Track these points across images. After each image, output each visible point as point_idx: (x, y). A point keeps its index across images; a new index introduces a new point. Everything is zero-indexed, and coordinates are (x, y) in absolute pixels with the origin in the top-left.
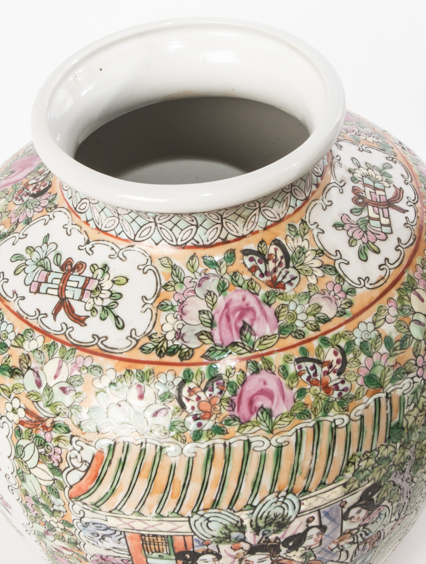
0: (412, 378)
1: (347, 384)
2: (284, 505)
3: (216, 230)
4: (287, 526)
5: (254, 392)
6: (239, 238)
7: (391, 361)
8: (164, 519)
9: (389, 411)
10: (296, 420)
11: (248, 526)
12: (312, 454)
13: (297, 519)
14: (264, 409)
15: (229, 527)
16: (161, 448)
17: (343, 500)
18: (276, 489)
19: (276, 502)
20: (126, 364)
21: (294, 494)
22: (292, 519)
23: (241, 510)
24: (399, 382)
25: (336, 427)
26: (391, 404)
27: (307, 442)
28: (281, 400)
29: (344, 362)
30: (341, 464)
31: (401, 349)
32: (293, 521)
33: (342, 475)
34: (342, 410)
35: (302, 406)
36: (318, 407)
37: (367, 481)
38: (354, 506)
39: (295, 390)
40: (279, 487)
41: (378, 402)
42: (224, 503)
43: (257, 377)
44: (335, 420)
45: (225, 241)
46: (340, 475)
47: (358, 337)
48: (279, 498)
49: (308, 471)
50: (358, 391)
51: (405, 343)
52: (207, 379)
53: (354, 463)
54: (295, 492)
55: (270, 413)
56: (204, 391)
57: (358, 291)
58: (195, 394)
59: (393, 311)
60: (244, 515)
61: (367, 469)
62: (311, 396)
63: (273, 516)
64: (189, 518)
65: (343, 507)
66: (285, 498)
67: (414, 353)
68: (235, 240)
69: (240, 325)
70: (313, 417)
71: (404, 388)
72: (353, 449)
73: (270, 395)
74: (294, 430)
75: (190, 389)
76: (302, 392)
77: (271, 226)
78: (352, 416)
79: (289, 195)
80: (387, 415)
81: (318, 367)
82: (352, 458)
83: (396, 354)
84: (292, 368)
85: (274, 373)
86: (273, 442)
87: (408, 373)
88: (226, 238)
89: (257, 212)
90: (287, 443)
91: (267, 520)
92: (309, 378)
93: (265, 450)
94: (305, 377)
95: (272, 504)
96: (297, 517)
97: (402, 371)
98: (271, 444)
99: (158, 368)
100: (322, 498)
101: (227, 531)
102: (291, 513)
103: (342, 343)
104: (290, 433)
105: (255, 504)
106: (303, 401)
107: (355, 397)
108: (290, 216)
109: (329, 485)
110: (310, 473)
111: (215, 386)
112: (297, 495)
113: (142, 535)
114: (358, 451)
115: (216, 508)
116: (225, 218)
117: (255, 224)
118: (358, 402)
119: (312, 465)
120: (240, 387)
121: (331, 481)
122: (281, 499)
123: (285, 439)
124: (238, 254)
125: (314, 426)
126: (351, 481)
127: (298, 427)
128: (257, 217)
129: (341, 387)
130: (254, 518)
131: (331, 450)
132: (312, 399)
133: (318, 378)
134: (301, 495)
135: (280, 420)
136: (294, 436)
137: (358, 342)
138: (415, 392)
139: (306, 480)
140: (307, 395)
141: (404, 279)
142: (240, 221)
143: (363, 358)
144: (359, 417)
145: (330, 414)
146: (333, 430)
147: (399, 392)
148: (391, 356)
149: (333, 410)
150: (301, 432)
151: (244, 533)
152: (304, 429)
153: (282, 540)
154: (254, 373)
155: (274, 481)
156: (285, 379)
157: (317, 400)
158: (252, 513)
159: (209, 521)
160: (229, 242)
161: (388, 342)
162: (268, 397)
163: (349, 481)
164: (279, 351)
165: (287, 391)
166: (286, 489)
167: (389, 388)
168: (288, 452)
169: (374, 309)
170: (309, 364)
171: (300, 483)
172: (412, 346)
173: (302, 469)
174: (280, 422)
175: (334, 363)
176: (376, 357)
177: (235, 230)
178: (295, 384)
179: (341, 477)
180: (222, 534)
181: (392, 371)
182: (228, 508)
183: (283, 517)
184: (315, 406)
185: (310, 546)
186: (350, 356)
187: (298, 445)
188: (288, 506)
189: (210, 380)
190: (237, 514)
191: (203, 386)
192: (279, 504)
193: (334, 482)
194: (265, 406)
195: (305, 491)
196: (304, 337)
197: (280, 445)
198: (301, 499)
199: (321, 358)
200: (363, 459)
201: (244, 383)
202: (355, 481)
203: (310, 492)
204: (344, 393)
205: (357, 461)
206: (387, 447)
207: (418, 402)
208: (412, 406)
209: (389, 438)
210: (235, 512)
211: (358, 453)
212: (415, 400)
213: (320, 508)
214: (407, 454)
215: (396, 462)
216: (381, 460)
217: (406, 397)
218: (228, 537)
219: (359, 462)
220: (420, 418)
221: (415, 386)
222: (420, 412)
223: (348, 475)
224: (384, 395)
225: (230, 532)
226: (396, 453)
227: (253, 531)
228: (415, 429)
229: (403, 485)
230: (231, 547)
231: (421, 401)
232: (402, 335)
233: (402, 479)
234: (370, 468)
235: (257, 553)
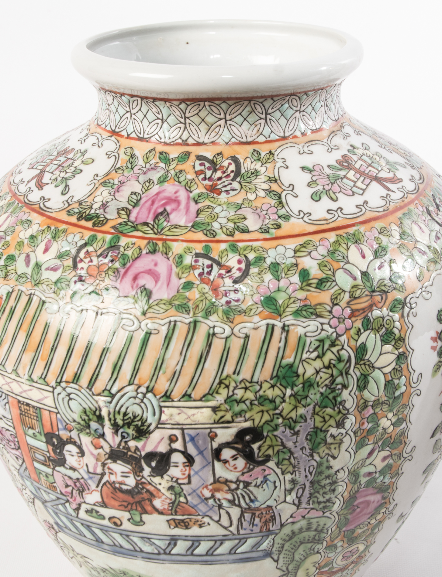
0: (322, 324)
1: (239, 295)
2: (142, 405)
3: (179, 129)
4: (147, 435)
5: (142, 270)
6: (198, 144)
7: (301, 295)
8: (35, 384)
9: (282, 344)
10: (173, 311)
11: (106, 419)
12: (181, 354)
13: (157, 430)
14: (145, 289)
15: (88, 413)
16: (44, 302)
17: (213, 430)
18: (136, 382)
19: (135, 398)
20: (49, 221)
21: (155, 396)
22: (152, 428)
23: (99, 395)
24: (304, 320)
25: (214, 334)
26: (286, 338)
27: (177, 339)
28: (165, 286)
29: (245, 273)
30: (212, 380)
31: (316, 288)
32: (153, 431)
33: (212, 395)
34: (225, 319)
35: (183, 299)
36: (200, 306)
37: (243, 419)
38: (228, 445)
39: (183, 281)
40: (140, 379)
41: (271, 329)
42: (84, 381)
43: (151, 257)
44: (214, 327)
45: (185, 143)
46: (208, 394)
47: (271, 257)
48: (138, 394)
49: (173, 372)
50: (251, 307)
51: (324, 284)
52: (106, 247)
53: (227, 387)
54: (156, 393)
55: (149, 294)
56: (98, 257)
57: (292, 220)
58: (90, 257)
59: (323, 250)
60: (102, 400)
61: (244, 402)
62: (197, 292)
63: (130, 415)
64: (54, 388)
65: (212, 439)
66: (144, 396)
67: (331, 299)
68: (194, 145)
69: (160, 210)
70: (191, 314)
71: (308, 329)
72: (229, 369)
73: (156, 277)
74: (167, 320)
75: (87, 251)
76: (188, 285)
77: (235, 144)
78: (236, 330)
79: (263, 121)
80: (279, 348)
82: (225, 379)
83: (309, 291)
84: (188, 260)
85: (168, 259)
86: (143, 325)
87: (318, 316)
88: (186, 140)
89: (222, 122)
90: (156, 332)
91: (126, 418)
92: (201, 275)
93: (133, 331)
94: (197, 272)
95: (130, 398)
96: (157, 427)
97: (311, 310)
98: (140, 327)
99: (71, 229)
100: (186, 414)
101: (86, 418)
102: (151, 420)
103: (251, 256)
104: (162, 322)
105: (113, 391)
106: (187, 294)
107: (245, 312)
108: (258, 143)
109: (195, 401)
110: (175, 377)
111: (110, 254)
112: (158, 397)
113: (19, 402)
114: (234, 373)
115: (76, 384)
116: (188, 118)
117: (218, 136)
118: (246, 318)
119: (178, 368)
120: (131, 261)
121: (198, 397)
122: (140, 396)
123: (156, 326)
124: (193, 157)
125: (190, 323)
126: (223, 408)
127: (172, 319)
128: (222, 129)
129: (233, 295)
130: (112, 411)
131: (202, 358)
132: (197, 296)
133: (211, 278)
134: (162, 400)
135: (157, 305)
136: (167, 325)
137: (269, 261)
138: (322, 341)
139: (169, 382)
140: (193, 290)
141: (351, 230)
142: (203, 127)
143: (268, 277)
144: (244, 336)
145: (210, 318)
146: (211, 336)
147: (300, 331)
148: (301, 289)
149: (215, 315)
150: (175, 325)
151: (103, 426)
152: (178, 323)
153: (143, 454)
154: (150, 252)
155: (136, 371)
156: (177, 267)
157: (202, 298)
158: (110, 402)
159: (70, 399)
160: (188, 145)
161: (304, 274)
162: (154, 278)
163: (219, 407)
164: (183, 241)
165: (174, 278)
166: (146, 385)
167: (289, 320)
168: (156, 341)
169: (302, 240)
170: (208, 262)
171: (162, 385)
172: (332, 291)
173: (166, 368)
174: (156, 307)
175: (234, 271)
176: (283, 283)
177: (196, 135)
178: (184, 275)
179: (209, 397)
180: (83, 420)
181: (298, 305)
182: (87, 388)
183: (143, 421)
184: (197, 303)
185: (178, 479)
186: (254, 270)
187: (168, 339)
188: (147, 408)
189: (108, 248)
190: (95, 397)
191: (99, 252)
192: (138, 401)
193: (201, 400)
194: (147, 287)
195: (167, 396)
196: (214, 237)
197: (149, 331)
198: (163, 404)
199: (223, 261)
200: (240, 387)
201: (136, 258)
202: (227, 411)
203: (173, 401)
204: (233, 303)
205: (233, 384)
206: (273, 386)
207: (324, 354)
208: (315, 354)
209: (277, 376)
210: (94, 395)
211: (235, 377)
212: (320, 349)
213: (184, 427)
214: (301, 411)
215: (284, 413)
216: (262, 400)
217: (308, 340)
218: (88, 427)
219: (235, 388)
220: (324, 376)
221: (324, 334)
222: (325, 367)
223: (220, 399)
224: (280, 325)
225: (90, 420)
226: (284, 401)
227: (112, 427)
228: (315, 386)
229: (298, 453)
230: (92, 442)
231: (329, 356)
232: (324, 276)
233: (295, 443)
234: (248, 402)
235: (119, 462)
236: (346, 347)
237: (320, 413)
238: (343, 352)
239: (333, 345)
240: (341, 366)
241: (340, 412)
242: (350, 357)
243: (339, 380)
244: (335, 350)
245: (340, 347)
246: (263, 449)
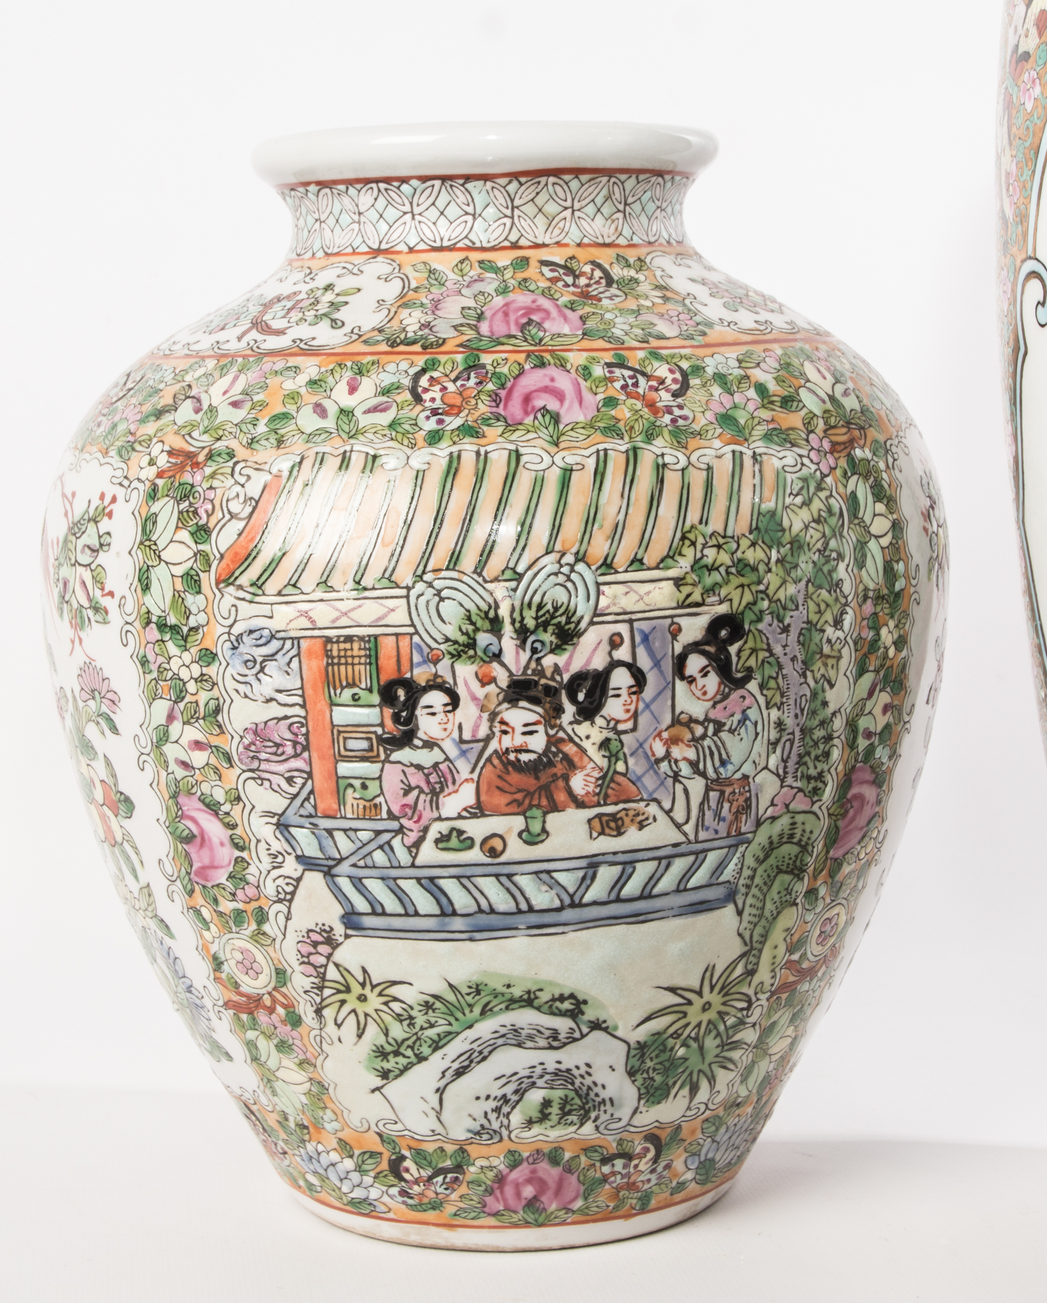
0: (801, 456)
1: (685, 412)
2: (569, 585)
3: (502, 227)
4: (575, 640)
5: (533, 388)
6: (537, 246)
7: (765, 415)
8: (367, 594)
9: (757, 482)
10: (598, 436)
11: (507, 621)
12: (622, 496)
13: (592, 628)
14: (548, 411)
15: (474, 618)
16: (375, 457)
17: (676, 620)
18: (558, 547)
19: (556, 574)
20: (338, 358)
21: (589, 566)
22: (583, 625)
23: (496, 580)
24: (777, 448)
25: (665, 465)
26: (760, 471)
27: (613, 474)
28: (576, 405)
29: (685, 386)
30: (671, 533)
31: (781, 407)
32: (585, 630)
33: (672, 558)
34: (676, 444)
35: (610, 419)
36: (636, 427)
37: (716, 598)
38: (694, 647)
39: (601, 397)
40: (563, 542)
41: (737, 458)
42: (468, 562)
43: (540, 373)
44: (663, 455)
45: (515, 246)
46: (668, 556)
47: (711, 367)
48: (561, 566)
49: (614, 525)
50: (705, 428)
51: (790, 404)
52: (461, 368)
53: (693, 544)
54: (590, 561)
55: (556, 419)
56: (455, 381)
57: (717, 328)
58: (439, 383)
59: (772, 363)
60: (500, 591)
61: (717, 569)
62: (626, 410)
63: (549, 607)
64: (408, 589)
65: (674, 636)
66: (572, 567)
67: (804, 424)
68: (530, 247)
69: (524, 320)
70: (627, 438)
71: (785, 461)
72: (693, 516)
73: (560, 396)
74: (594, 449)
75: (432, 377)
76: (611, 402)
77: (589, 245)
78: (693, 458)
79: (620, 215)
80: (754, 485)
81: (641, 378)
82: (689, 532)
83: (774, 410)
84: (598, 371)
85: (568, 371)
86: (558, 459)
87: (793, 445)
88: (517, 241)
89: (568, 213)
90: (580, 467)
91: (540, 613)
92: (624, 387)
93: (544, 470)
94: (618, 385)
95: (549, 576)
96: (592, 623)
97: (784, 436)
98: (553, 463)
99: (384, 359)
100: (636, 592)
101: (471, 628)
102: (583, 608)
103: (685, 365)
104: (587, 453)
105: (520, 569)
106: (613, 413)
107: (699, 434)
108: (619, 246)
109: (649, 569)
110: (617, 532)
111: (472, 375)
112: (594, 568)
113: (328, 640)
114: (701, 522)
115: (453, 569)
116: (517, 207)
117: (563, 234)
118: (703, 443)
119: (621, 517)
120: (512, 380)
121: (653, 564)
122: (566, 570)
123: (578, 459)
124: (534, 263)
125: (627, 451)
126: (689, 580)
127: (601, 447)
128: (568, 224)
129: (677, 412)
130: (517, 604)
131: (654, 501)
132: (628, 415)
133: (640, 391)
134: (599, 572)
135: (572, 430)
136: (594, 458)
137: (710, 371)
138: (805, 480)
139: (609, 542)
140: (619, 407)
142: (541, 221)
143: (716, 390)
144: (705, 467)
145: (654, 442)
146: (660, 469)
147: (778, 464)
148: (763, 406)
149: (660, 438)
150: (606, 455)
151: (500, 638)
152: (610, 452)
153: (566, 677)
154: (536, 366)
155: (556, 529)
156: (586, 380)
157: (636, 417)
158: (515, 590)
159: (442, 599)
160: (521, 248)
161: (761, 389)
162: (556, 396)
163: (684, 578)
164: (579, 350)
165: (587, 396)
166: (574, 550)
167: (759, 447)
168: (582, 482)
169: (741, 349)
170: (627, 373)
171: (599, 547)
172: (801, 414)
173: (604, 519)
174: (571, 433)
175: (668, 381)
176: (738, 398)
177: (532, 233)
178: (600, 390)
179: (669, 561)
180: (463, 633)
181: (766, 427)
182: (475, 572)
183: (569, 614)
184: (632, 424)
185: (618, 722)
187: (599, 474)
188: (576, 588)
189: (465, 369)
190: (487, 586)
191: (453, 376)
192: (561, 579)
193: (657, 568)
194: (548, 407)
195: (607, 565)
196: (622, 344)
197: (569, 467)
198: (601, 579)
199: (648, 370)
200: (710, 544)
201: (516, 378)
202: (694, 585)
203: (617, 572)
204: (681, 422)
205: (700, 540)
206: (753, 544)
207: (811, 500)
208: (799, 500)
209: (757, 528)
210: (486, 581)
211: (701, 527)
212: (804, 492)
213: (634, 617)
214: (791, 589)
215: (771, 592)
216: (742, 567)
217: (788, 478)
218: (472, 644)
219: (704, 546)
220: (813, 535)
221: (805, 471)
222: (814, 521)
223: (684, 564)
224: (750, 453)
225: (477, 630)
226: (770, 570)
227: (515, 637)
228: (806, 548)
229: (788, 669)
230: (476, 674)
231: (817, 505)
232: (786, 393)
233: (785, 647)
234: (722, 570)
235: (522, 704)
236: (834, 493)
237: (814, 597)
238: (832, 501)
239: (819, 488)
240: (833, 521)
241: (837, 599)
242: (841, 509)
243: (833, 544)
244: (823, 495)
245: (827, 493)
246: (745, 654)
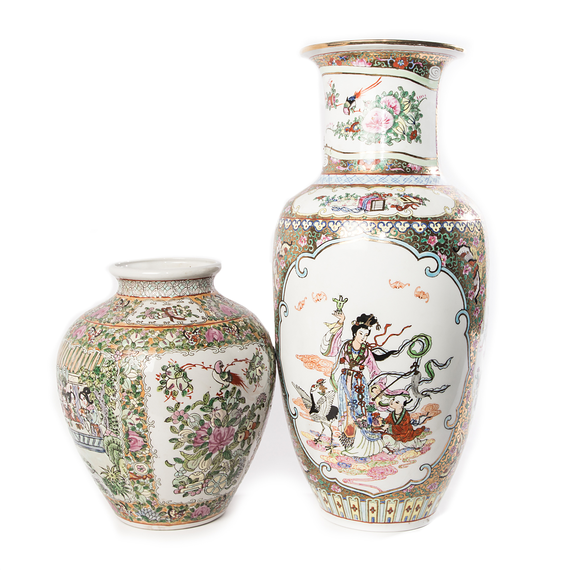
0: (111, 356)
1: (94, 341)
7: (109, 344)
9: (98, 359)
12: (75, 357)
17: (78, 386)
24: (107, 353)
26: (100, 358)
29: (99, 335)
30: (79, 367)
31: (115, 343)
34: (87, 348)
36: (84, 342)
37: (85, 383)
38: (81, 393)
41: (97, 353)
44: (84, 349)
46: (78, 372)
47: (109, 331)
49: (72, 363)
51: (118, 343)
53: (82, 370)
59: (124, 332)
67: (118, 348)
70: (81, 344)
71: (107, 356)
72: (83, 365)
77: (133, 297)
78: (88, 352)
80: (97, 361)
81: (94, 331)
82: (82, 367)
83: (112, 344)
87: (111, 352)
92: (89, 333)
97: (110, 350)
100: (73, 378)
103: (104, 330)
106: (83, 338)
107: (93, 346)
108: (139, 297)
118: (92, 348)
119: (73, 361)
121: (75, 372)
125: (80, 347)
126: (80, 378)
127: (77, 345)
129: (92, 341)
131: (79, 359)
132: (85, 339)
133: (91, 334)
136: (75, 347)
137: (107, 332)
138: (110, 361)
139: (71, 366)
140: (85, 337)
141: (139, 328)
143: (104, 337)
144: (90, 354)
145: (84, 346)
146: (82, 352)
147: (105, 356)
148: (110, 343)
149: (86, 345)
161: (114, 338)
165: (84, 333)
167: (102, 352)
169: (120, 328)
172: (119, 346)
173: (71, 361)
175: (97, 333)
176: (107, 340)
181: (107, 347)
183: (66, 380)
185: (74, 405)
186: (102, 334)
188: (67, 375)
193: (76, 374)
195: (70, 371)
196: (100, 323)
199: (97, 330)
203: (71, 373)
204: (91, 343)
205: (83, 370)
206: (93, 373)
207: (109, 366)
208: (107, 365)
209: (94, 370)
211: (84, 367)
212: (109, 364)
213: (73, 383)
214: (101, 385)
215: (96, 385)
216: (90, 378)
217: (106, 360)
219: (84, 371)
220: (108, 374)
221: (111, 359)
222: (109, 371)
223: (80, 374)
224: (100, 353)
226: (96, 380)
228: (105, 377)
229: (101, 403)
231: (111, 367)
232: (119, 340)
233: (100, 398)
234: (86, 377)
236: (117, 366)
237: (107, 388)
238: (115, 367)
239: (113, 364)
240: (114, 372)
241: (113, 390)
242: (118, 370)
243: (113, 377)
244: (113, 365)
245: (115, 365)
246: (91, 397)
